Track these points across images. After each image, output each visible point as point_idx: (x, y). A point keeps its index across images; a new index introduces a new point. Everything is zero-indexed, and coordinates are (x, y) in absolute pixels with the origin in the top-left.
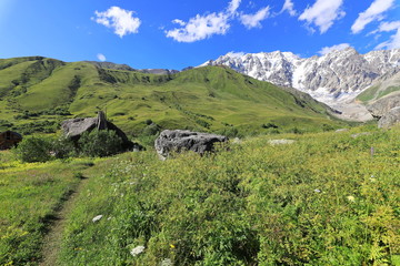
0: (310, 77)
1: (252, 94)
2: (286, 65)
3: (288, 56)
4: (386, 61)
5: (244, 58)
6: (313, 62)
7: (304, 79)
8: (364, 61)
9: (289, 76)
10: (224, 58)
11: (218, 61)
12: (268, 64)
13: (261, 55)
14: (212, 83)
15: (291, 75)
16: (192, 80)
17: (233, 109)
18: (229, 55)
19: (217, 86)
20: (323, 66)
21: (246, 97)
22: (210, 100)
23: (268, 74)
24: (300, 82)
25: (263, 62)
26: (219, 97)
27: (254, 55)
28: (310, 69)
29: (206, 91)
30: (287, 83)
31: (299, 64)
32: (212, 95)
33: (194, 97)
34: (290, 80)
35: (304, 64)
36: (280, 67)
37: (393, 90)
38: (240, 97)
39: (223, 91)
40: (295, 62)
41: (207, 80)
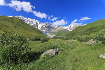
0: (42, 27)
1: (29, 29)
2: (37, 23)
3: (37, 21)
5: (25, 18)
6: (42, 24)
7: (40, 27)
9: (37, 26)
10: (19, 17)
11: (16, 17)
13: (30, 19)
14: (15, 23)
15: (38, 26)
18: (21, 16)
19: (17, 25)
20: (44, 25)
21: (27, 29)
22: (15, 29)
23: (32, 25)
25: (31, 21)
26: (18, 28)
27: (28, 19)
29: (13, 25)
30: (37, 28)
31: (40, 24)
32: (15, 27)
33: (8, 27)
34: (37, 27)
35: (41, 24)
36: (35, 23)
37: (55, 32)
38: (25, 29)
39: (19, 26)
40: (39, 23)
41: (13, 22)
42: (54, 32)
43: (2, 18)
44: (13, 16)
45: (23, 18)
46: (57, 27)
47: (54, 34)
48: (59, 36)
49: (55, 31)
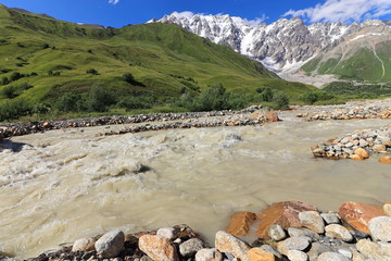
0: (258, 45)
1: (214, 58)
2: (235, 31)
3: (237, 20)
4: (326, 33)
5: (191, 20)
6: (262, 30)
7: (252, 47)
8: (309, 32)
9: (238, 44)
10: (169, 17)
11: (163, 20)
12: (217, 28)
13: (210, 18)
16: (141, 38)
17: (204, 72)
18: (175, 14)
19: (172, 47)
20: (271, 35)
21: (208, 61)
23: (217, 40)
24: (248, 50)
25: (211, 26)
27: (202, 17)
28: (258, 37)
31: (248, 31)
33: (154, 56)
34: (239, 48)
35: (252, 32)
36: (229, 33)
37: (332, 62)
38: (200, 60)
39: (180, 53)
40: (244, 28)
41: (159, 39)
42: (324, 60)
43: (131, 33)
44: (151, 21)
45: (182, 22)
46: (349, 32)
47: (322, 72)
48: (360, 80)
49: (332, 54)
